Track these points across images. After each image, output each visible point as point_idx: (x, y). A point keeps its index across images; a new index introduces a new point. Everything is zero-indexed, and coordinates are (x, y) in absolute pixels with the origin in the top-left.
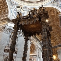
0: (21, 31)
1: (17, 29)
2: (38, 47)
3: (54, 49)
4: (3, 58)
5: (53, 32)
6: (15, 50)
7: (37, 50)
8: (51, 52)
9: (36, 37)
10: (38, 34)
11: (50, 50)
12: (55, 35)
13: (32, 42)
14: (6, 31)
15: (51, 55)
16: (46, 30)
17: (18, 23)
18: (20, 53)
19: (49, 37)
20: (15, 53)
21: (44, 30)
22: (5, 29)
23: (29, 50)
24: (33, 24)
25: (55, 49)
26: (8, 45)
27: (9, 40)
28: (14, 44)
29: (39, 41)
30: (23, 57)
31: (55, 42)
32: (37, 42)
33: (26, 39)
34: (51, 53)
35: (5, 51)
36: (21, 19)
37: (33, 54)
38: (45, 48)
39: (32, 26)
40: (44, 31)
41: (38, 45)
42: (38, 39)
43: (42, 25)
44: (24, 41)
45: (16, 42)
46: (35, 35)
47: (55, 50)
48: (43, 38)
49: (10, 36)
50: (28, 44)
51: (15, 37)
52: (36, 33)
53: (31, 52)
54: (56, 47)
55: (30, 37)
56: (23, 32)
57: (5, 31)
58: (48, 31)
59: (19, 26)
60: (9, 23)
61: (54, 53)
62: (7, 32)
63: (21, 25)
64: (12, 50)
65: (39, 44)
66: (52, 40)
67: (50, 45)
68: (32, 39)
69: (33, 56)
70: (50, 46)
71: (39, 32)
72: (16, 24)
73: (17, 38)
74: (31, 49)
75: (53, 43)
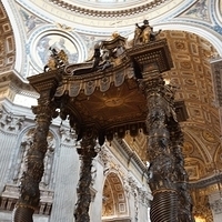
0: (67, 122)
1: (49, 113)
2: (133, 186)
3: (197, 193)
5: (192, 128)
6: (43, 199)
7: (132, 197)
8: (184, 202)
9: (125, 148)
10: (134, 134)
11: (182, 196)
12: (199, 136)
13: (108, 166)
14: (7, 127)
15: (185, 215)
16: (162, 114)
17: (53, 91)
18: (64, 210)
19: (175, 144)
20: (41, 211)
21: (157, 114)
22: (4, 117)
23: (99, 197)
24: (112, 91)
25: (202, 193)
26: (16, 180)
27: (19, 161)
29: (137, 162)
31: (198, 164)
32: (130, 168)
33: (87, 155)
34: (188, 207)
36: (65, 75)
37: (115, 216)
38: (161, 184)
39: (110, 102)
40: (157, 119)
41: (134, 178)
42: (132, 155)
43: (146, 95)
44: (79, 163)
45: (47, 167)
46: (122, 136)
47: (199, 198)
48: (153, 146)
49: (24, 145)
50: (93, 175)
52: (125, 128)
53: (108, 206)
54: (204, 185)
57: (3, 125)
58: (172, 118)
59: (57, 102)
60: (18, 92)
61: (198, 207)
62: (11, 129)
63: (66, 96)
64: (27, 198)
67: (180, 174)
68: (110, 153)
70: (180, 177)
71: (136, 125)
72: (45, 95)
73: (52, 150)
74: (106, 194)
75: (191, 170)
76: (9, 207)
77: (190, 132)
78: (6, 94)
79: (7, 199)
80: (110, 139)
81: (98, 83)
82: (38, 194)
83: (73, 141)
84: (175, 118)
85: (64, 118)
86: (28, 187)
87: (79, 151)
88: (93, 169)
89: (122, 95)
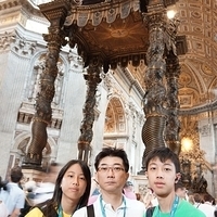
0: (75, 50)
1: (59, 41)
2: (132, 110)
3: (188, 118)
4: (14, 142)
5: (192, 60)
6: (55, 115)
7: (131, 119)
9: (128, 76)
10: (136, 64)
11: (173, 120)
12: (198, 68)
13: (112, 91)
14: (20, 51)
16: (162, 48)
17: (62, 20)
18: (72, 126)
19: (171, 75)
20: (53, 125)
21: (157, 48)
22: (18, 42)
23: (102, 117)
24: (118, 23)
25: (193, 119)
26: (30, 99)
27: (33, 83)
28: (48, 94)
29: (138, 89)
30: (80, 139)
31: (193, 93)
32: (131, 94)
33: (93, 81)
35: (21, 119)
36: (74, 4)
37: (115, 134)
38: (154, 109)
39: (115, 33)
40: (156, 53)
41: (133, 102)
42: (134, 83)
43: (149, 29)
44: (86, 88)
45: (57, 89)
46: (124, 65)
49: (36, 68)
51: (52, 72)
52: (128, 59)
53: (109, 125)
54: (195, 112)
55: (106, 71)
56: (79, 53)
57: (17, 49)
58: (172, 51)
59: (66, 31)
61: (188, 130)
62: (25, 53)
63: (74, 26)
65: (139, 102)
66: (185, 89)
68: (113, 80)
69: (115, 138)
71: (138, 56)
72: (55, 23)
73: (62, 75)
74: (109, 115)
75: (186, 99)
76: (26, 120)
77: (190, 64)
78: (18, 19)
79: (24, 114)
80: (114, 68)
81: (105, 14)
82: (50, 111)
83: (81, 67)
84: (175, 51)
85: (72, 47)
86: (42, 105)
87: (86, 77)
88: (97, 93)
89: (128, 27)
